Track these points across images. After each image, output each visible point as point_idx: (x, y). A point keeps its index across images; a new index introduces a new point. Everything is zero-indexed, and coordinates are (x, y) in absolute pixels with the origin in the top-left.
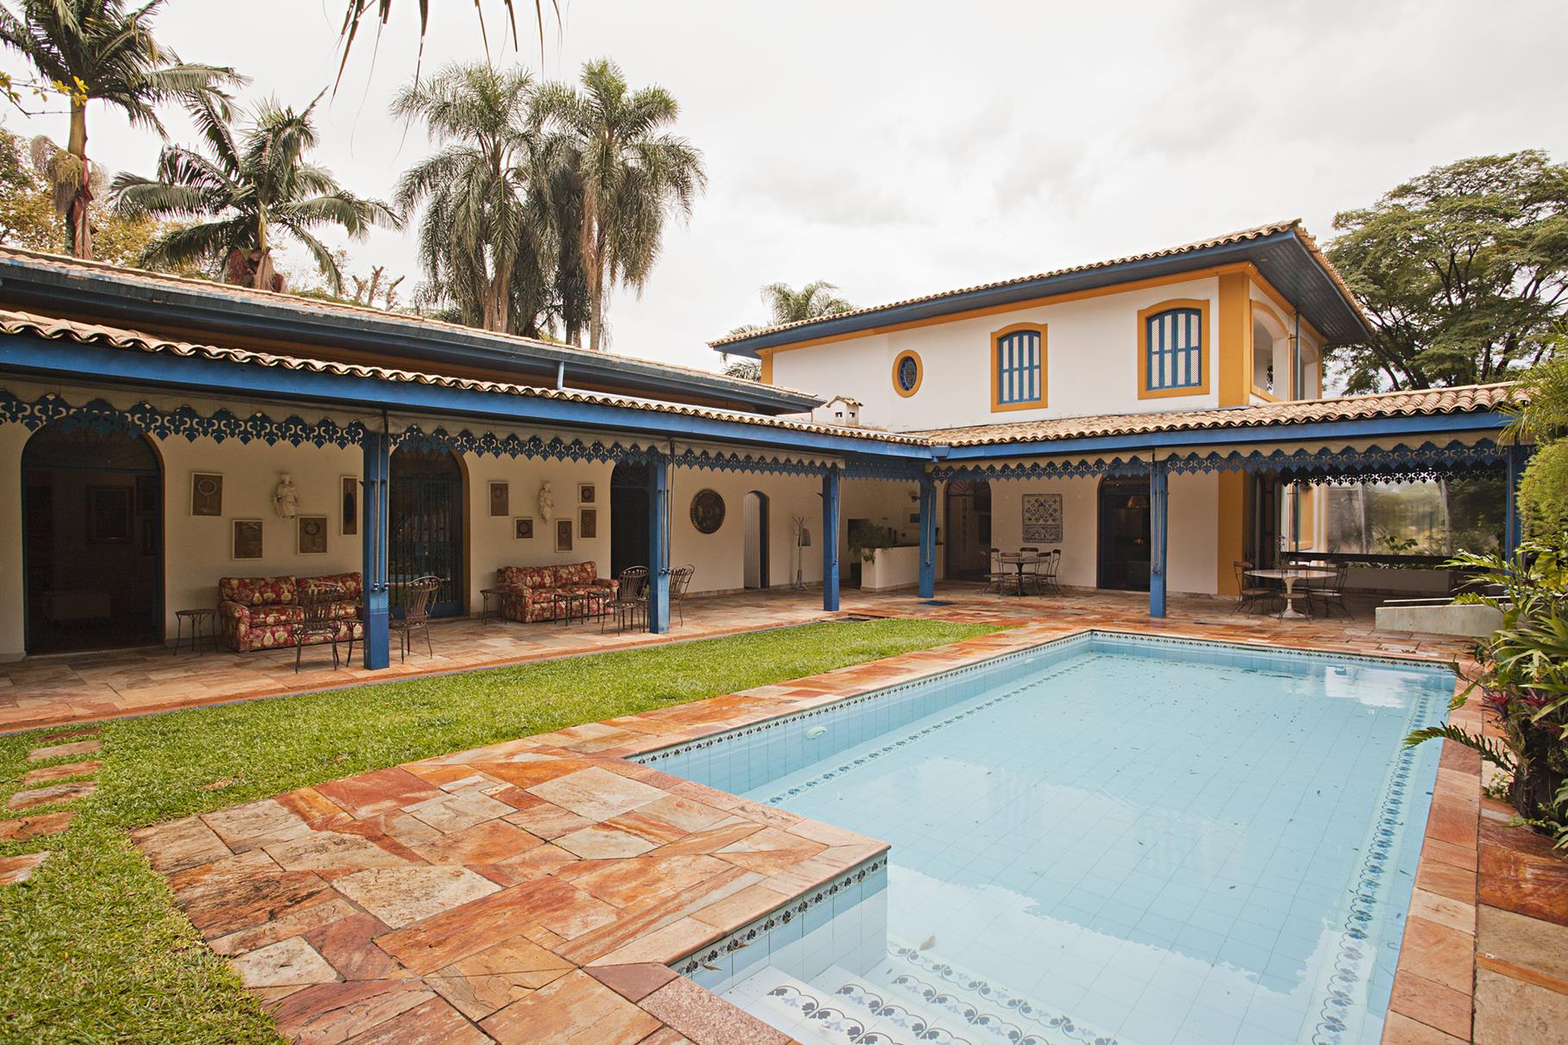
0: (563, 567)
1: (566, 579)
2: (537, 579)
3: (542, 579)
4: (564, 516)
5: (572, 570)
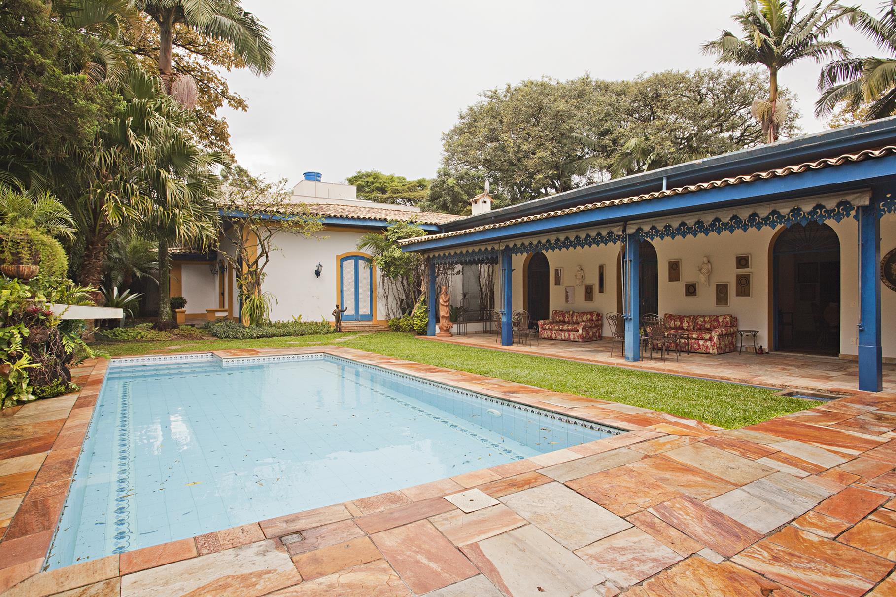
0: (701, 316)
1: (700, 325)
2: (678, 323)
3: (681, 323)
4: (722, 280)
5: (707, 319)
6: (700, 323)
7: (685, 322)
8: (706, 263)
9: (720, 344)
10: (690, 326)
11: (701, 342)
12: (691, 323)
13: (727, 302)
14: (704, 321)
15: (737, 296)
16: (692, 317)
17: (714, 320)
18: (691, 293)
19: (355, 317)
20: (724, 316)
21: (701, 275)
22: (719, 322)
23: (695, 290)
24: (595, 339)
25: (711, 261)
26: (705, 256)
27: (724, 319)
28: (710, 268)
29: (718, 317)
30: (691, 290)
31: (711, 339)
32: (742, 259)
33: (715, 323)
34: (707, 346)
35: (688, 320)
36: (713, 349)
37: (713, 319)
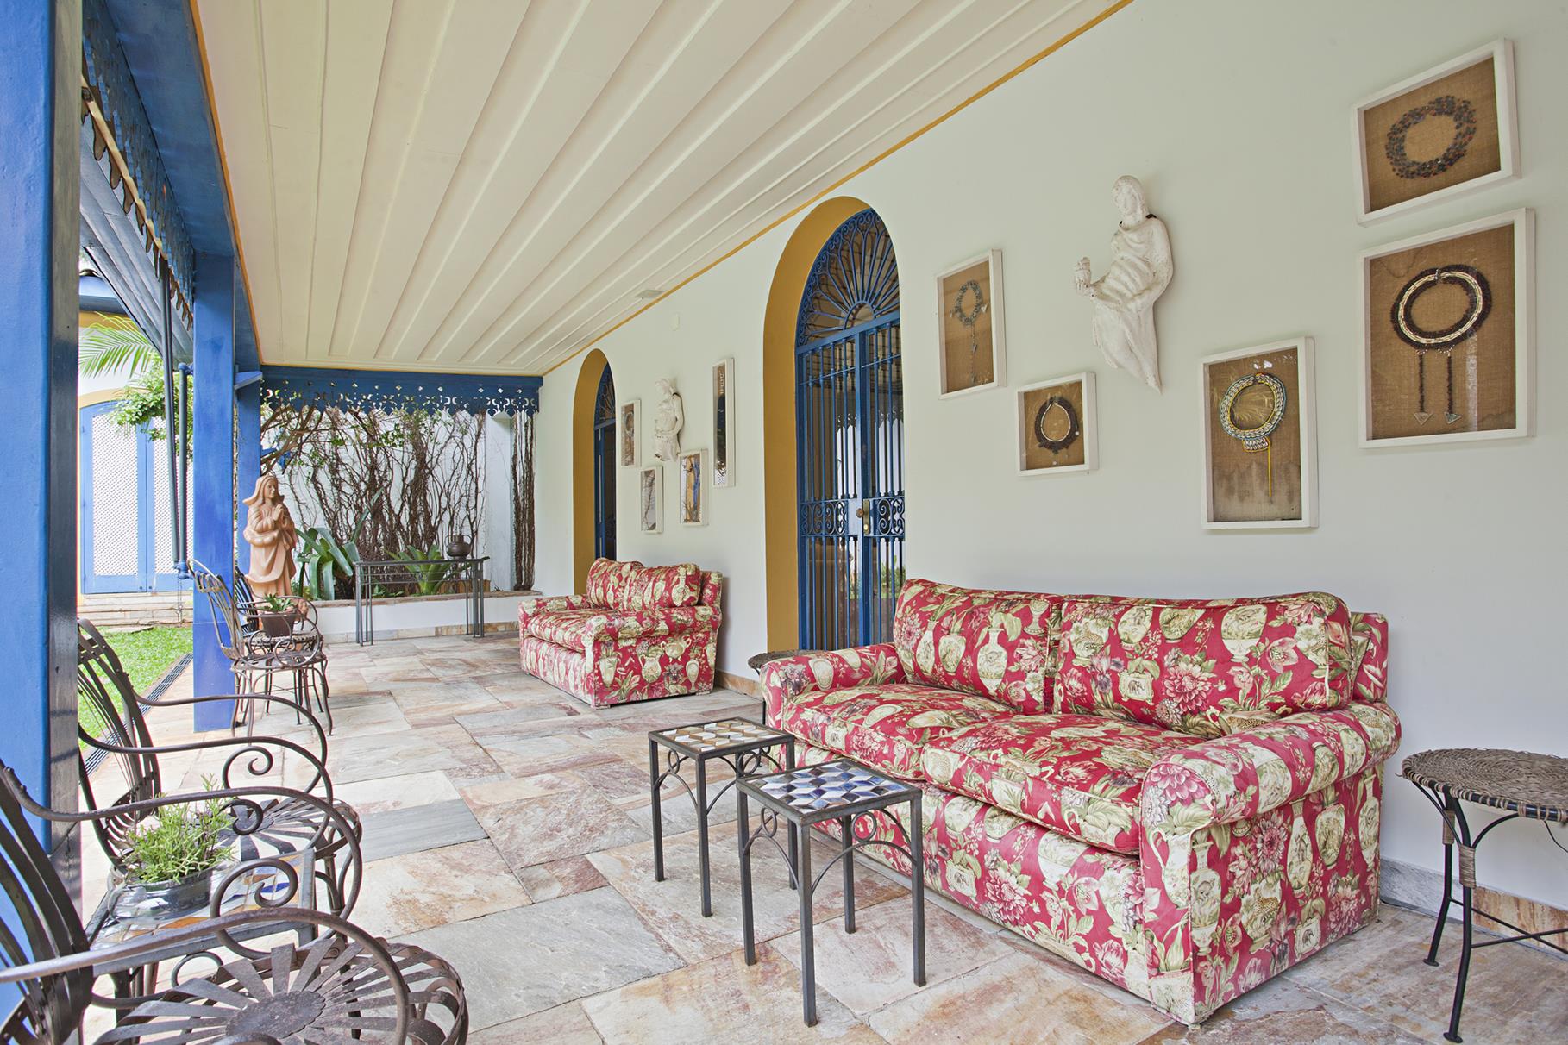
1: (1087, 675)
3: (973, 649)
4: (1252, 326)
5: (1133, 630)
6: (1083, 657)
7: (994, 646)
8: (1136, 228)
9: (1228, 911)
10: (1021, 675)
11: (1055, 859)
12: (1028, 651)
13: (1294, 494)
14: (1115, 640)
15: (1379, 431)
16: (1038, 609)
17: (1187, 643)
18: (1054, 447)
19: (140, 581)
20: (1273, 607)
21: (1106, 314)
22: (1225, 659)
23: (1077, 424)
24: (672, 689)
25: (1164, 207)
26: (1126, 178)
27: (1268, 634)
28: (1160, 253)
29: (1215, 613)
30: (1056, 428)
31: (1131, 847)
32: (1417, 115)
33: (1195, 671)
34: (1102, 919)
35: (1014, 627)
36: (1155, 967)
37: (1175, 633)
